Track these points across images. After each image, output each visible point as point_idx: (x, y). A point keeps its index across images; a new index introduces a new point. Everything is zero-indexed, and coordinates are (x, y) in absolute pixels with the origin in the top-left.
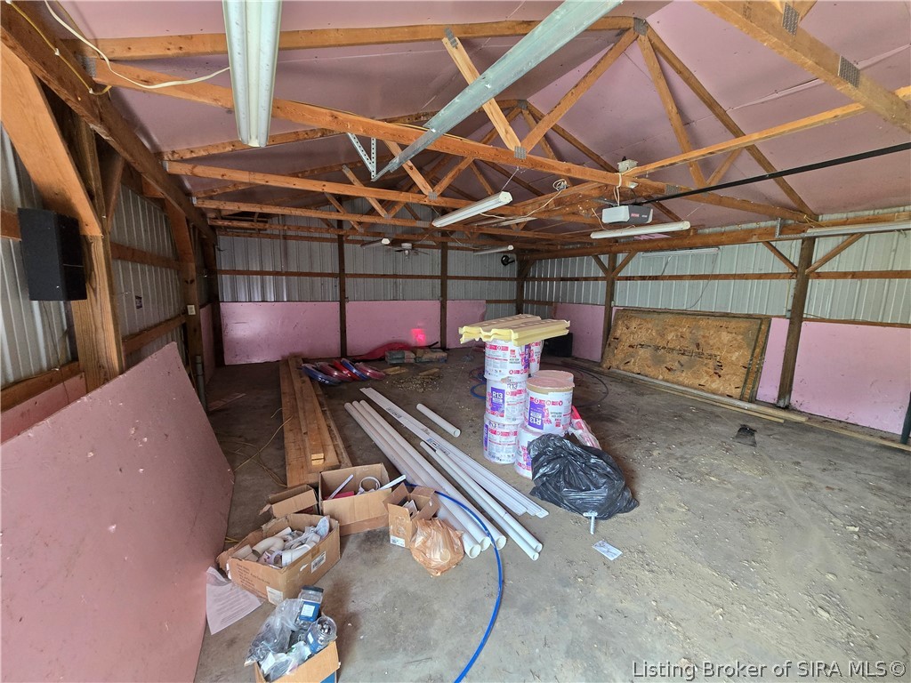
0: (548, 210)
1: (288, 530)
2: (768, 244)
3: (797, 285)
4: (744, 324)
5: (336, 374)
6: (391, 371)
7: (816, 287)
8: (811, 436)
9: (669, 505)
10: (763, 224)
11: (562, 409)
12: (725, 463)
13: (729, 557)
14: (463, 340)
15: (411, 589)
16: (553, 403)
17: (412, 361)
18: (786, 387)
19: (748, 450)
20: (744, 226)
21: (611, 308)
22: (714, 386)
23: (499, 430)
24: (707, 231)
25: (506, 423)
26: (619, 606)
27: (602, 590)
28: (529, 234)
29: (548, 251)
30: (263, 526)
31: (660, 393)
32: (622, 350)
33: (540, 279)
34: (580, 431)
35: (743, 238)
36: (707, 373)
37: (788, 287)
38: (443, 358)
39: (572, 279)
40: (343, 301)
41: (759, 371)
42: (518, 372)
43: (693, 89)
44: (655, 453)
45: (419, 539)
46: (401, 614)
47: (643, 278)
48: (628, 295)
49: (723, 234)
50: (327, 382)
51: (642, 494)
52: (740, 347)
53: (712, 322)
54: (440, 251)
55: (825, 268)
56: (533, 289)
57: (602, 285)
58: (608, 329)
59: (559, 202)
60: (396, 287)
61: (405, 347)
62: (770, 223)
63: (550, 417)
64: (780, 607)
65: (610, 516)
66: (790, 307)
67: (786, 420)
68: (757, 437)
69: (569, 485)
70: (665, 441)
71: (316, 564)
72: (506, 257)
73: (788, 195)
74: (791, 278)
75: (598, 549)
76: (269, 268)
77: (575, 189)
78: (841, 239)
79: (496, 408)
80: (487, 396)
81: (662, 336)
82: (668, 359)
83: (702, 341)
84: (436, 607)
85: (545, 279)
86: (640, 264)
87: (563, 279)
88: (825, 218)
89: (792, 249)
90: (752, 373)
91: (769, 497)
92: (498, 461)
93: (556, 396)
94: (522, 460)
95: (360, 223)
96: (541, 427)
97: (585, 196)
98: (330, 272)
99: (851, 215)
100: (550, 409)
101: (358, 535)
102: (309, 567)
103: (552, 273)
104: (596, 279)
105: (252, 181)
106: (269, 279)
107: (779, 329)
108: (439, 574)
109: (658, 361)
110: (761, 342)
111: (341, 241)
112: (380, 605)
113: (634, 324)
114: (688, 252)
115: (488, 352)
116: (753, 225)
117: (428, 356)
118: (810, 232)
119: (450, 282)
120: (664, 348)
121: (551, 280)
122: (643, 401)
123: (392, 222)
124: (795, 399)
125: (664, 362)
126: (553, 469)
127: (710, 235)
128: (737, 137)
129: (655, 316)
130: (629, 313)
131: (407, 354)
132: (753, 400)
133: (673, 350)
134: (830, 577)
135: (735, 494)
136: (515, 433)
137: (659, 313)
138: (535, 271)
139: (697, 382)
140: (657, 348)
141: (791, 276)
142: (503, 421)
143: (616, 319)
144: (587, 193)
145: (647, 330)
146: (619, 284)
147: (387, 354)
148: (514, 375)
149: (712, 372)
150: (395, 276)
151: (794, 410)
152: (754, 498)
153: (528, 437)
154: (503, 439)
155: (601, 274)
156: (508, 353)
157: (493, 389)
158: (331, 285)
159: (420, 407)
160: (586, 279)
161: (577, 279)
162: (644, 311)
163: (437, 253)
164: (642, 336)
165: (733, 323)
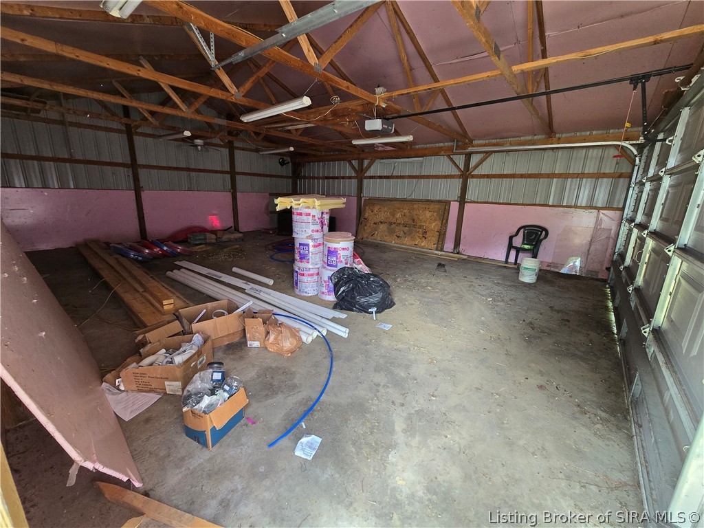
0: (325, 120)
1: (164, 351)
2: (449, 156)
3: (463, 182)
4: (437, 206)
5: (147, 251)
6: (197, 248)
7: (472, 183)
8: (469, 265)
9: (410, 302)
10: (446, 144)
11: (350, 253)
12: (433, 280)
13: (442, 319)
14: (278, 209)
15: (274, 365)
16: (343, 249)
17: (214, 241)
18: (457, 243)
19: (443, 274)
20: (437, 145)
21: (361, 198)
22: (423, 244)
23: (305, 272)
24: (417, 147)
25: (311, 267)
26: (395, 347)
27: (385, 343)
28: (305, 139)
29: (315, 156)
30: (141, 350)
31: (394, 251)
32: (370, 226)
33: (309, 178)
34: (361, 266)
35: (436, 153)
36: (419, 237)
37: (458, 183)
38: (240, 238)
39: (333, 178)
40: (138, 191)
41: (445, 234)
42: (318, 231)
43: (415, 46)
44: (398, 280)
45: (272, 338)
46: (272, 378)
47: (381, 177)
48: (373, 189)
49: (426, 148)
50: (140, 258)
51: (396, 300)
52: (435, 220)
53: (421, 205)
54: (227, 150)
55: (476, 172)
56: (305, 185)
57: (354, 182)
58: (360, 213)
59: (334, 113)
60: (190, 180)
61: (203, 230)
62: (450, 144)
63: (341, 259)
64: (465, 333)
65: (383, 311)
66: (459, 195)
67: (458, 259)
68: (446, 268)
69: (360, 294)
70: (402, 274)
71: (200, 363)
72: (283, 159)
73: (460, 125)
74: (460, 178)
75: (380, 327)
76: (47, 153)
77: (346, 104)
78: (482, 155)
79: (303, 257)
80: (296, 250)
81: (393, 215)
82: (397, 230)
83: (415, 217)
84: (294, 369)
85: (314, 178)
86: (378, 168)
87: (328, 178)
88: (476, 142)
89: (460, 161)
90: (442, 235)
91: (455, 293)
92: (306, 295)
93: (344, 245)
94: (324, 290)
95: (152, 113)
96: (336, 266)
97: (353, 110)
98: (121, 162)
99: (487, 141)
100: (342, 253)
101: (220, 348)
102: (196, 364)
103: (319, 173)
104: (350, 178)
105: (60, 52)
106: (50, 166)
107: (455, 207)
108: (289, 355)
109: (391, 232)
110: (445, 216)
111: (130, 132)
112: (255, 376)
113: (376, 209)
114: (407, 160)
115: (295, 217)
116: (442, 144)
117: (226, 237)
118: (470, 149)
119: (238, 177)
120: (394, 223)
121: (318, 178)
122: (387, 256)
123: (193, 117)
124: (461, 247)
125: (395, 233)
126: (349, 287)
127: (419, 149)
128: (436, 82)
129: (389, 202)
130: (373, 201)
131: (208, 235)
132: (442, 250)
133: (400, 224)
134: (483, 318)
135: (440, 293)
136: (318, 274)
137: (391, 201)
138: (305, 171)
139: (414, 243)
140: (391, 224)
141: (459, 177)
142: (310, 266)
143: (365, 206)
144: (354, 108)
145: (384, 213)
146: (365, 182)
147: (189, 235)
148: (315, 233)
149: (421, 235)
150: (188, 169)
151: (461, 254)
152: (449, 294)
153: (328, 273)
154: (309, 278)
155: (353, 174)
156: (310, 217)
157: (300, 244)
158: (124, 175)
159: (235, 269)
160: (343, 178)
161: (337, 178)
162: (381, 200)
163: (226, 151)
164: (381, 216)
165: (432, 206)
